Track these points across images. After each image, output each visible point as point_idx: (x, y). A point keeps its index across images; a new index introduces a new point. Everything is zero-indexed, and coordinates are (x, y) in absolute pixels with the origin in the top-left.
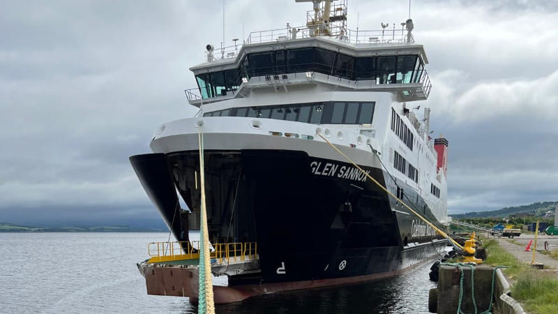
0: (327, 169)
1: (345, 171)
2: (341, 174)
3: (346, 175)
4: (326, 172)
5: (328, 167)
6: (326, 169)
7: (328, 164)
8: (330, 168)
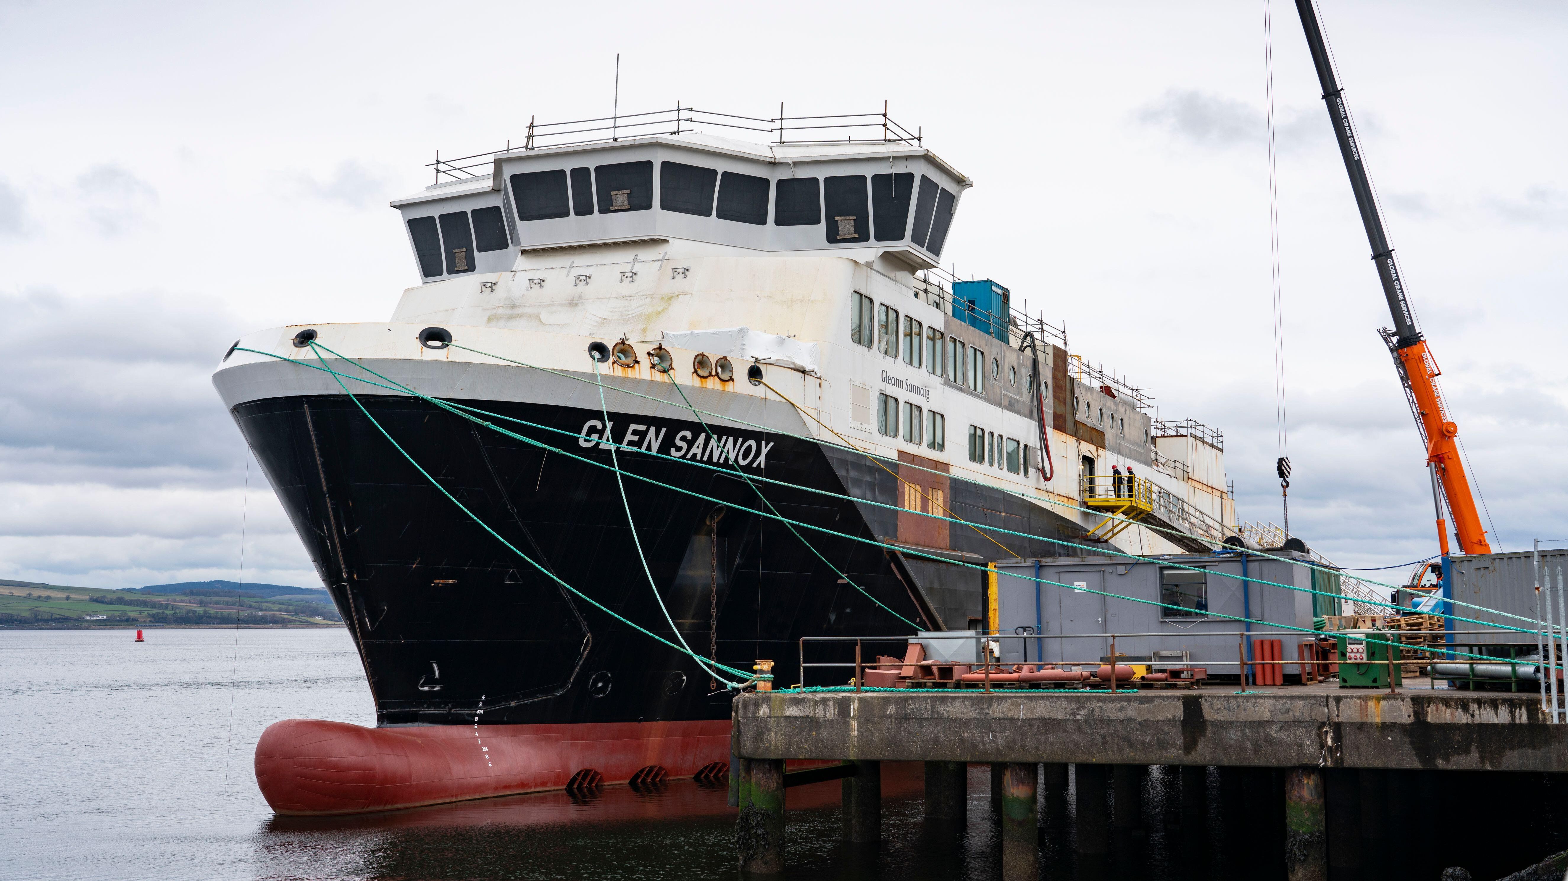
0: (636, 438)
1: (690, 444)
2: (679, 449)
3: (697, 450)
4: (630, 443)
5: (635, 432)
6: (629, 437)
7: (633, 427)
8: (643, 435)
